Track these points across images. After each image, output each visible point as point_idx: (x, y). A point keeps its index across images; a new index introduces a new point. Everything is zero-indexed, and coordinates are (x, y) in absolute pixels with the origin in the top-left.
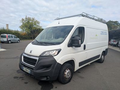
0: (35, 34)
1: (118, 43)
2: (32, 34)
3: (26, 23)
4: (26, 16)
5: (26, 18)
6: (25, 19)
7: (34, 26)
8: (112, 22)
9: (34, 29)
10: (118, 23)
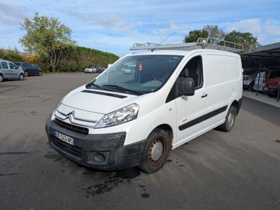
0: (61, 58)
1: (253, 83)
2: (53, 58)
3: (38, 30)
4: (37, 14)
5: (36, 19)
6: (34, 21)
7: (58, 39)
8: (238, 34)
9: (58, 46)
10: (250, 37)
